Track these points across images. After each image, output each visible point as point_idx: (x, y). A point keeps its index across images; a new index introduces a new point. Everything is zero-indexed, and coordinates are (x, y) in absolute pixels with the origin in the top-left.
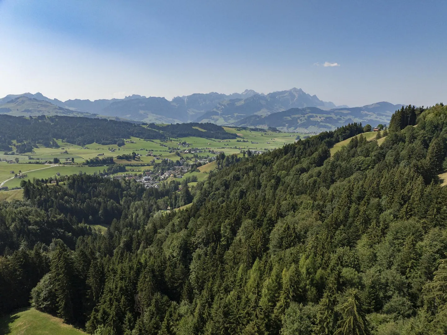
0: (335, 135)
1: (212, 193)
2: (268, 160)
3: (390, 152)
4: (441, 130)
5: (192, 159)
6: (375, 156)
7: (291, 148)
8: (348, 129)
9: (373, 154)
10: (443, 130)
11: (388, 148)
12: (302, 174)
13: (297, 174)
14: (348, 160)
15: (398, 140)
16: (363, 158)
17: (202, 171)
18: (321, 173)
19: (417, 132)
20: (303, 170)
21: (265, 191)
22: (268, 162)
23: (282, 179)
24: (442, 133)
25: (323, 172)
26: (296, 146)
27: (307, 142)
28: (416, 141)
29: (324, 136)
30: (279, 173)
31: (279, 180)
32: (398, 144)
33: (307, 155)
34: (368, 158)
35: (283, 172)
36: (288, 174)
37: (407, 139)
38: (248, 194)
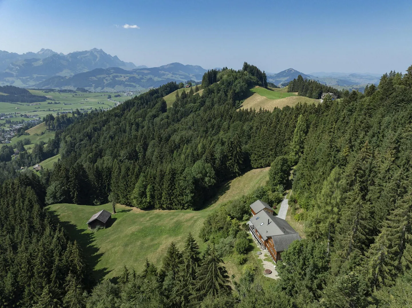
0: (160, 91)
1: (78, 144)
2: (119, 113)
3: (208, 100)
4: (232, 85)
5: (6, 125)
6: (199, 102)
7: (131, 103)
8: (168, 87)
11: (206, 97)
12: (155, 119)
13: (151, 119)
14: (183, 106)
15: (210, 92)
16: (193, 104)
17: (32, 134)
18: (169, 116)
20: (155, 116)
23: (140, 124)
24: (232, 87)
25: (170, 115)
26: (135, 101)
27: (141, 98)
28: (221, 92)
29: (153, 93)
30: (137, 120)
31: (138, 125)
32: (211, 94)
33: (151, 106)
34: (196, 104)
35: (140, 119)
36: (144, 120)
37: (215, 91)
38: (117, 138)
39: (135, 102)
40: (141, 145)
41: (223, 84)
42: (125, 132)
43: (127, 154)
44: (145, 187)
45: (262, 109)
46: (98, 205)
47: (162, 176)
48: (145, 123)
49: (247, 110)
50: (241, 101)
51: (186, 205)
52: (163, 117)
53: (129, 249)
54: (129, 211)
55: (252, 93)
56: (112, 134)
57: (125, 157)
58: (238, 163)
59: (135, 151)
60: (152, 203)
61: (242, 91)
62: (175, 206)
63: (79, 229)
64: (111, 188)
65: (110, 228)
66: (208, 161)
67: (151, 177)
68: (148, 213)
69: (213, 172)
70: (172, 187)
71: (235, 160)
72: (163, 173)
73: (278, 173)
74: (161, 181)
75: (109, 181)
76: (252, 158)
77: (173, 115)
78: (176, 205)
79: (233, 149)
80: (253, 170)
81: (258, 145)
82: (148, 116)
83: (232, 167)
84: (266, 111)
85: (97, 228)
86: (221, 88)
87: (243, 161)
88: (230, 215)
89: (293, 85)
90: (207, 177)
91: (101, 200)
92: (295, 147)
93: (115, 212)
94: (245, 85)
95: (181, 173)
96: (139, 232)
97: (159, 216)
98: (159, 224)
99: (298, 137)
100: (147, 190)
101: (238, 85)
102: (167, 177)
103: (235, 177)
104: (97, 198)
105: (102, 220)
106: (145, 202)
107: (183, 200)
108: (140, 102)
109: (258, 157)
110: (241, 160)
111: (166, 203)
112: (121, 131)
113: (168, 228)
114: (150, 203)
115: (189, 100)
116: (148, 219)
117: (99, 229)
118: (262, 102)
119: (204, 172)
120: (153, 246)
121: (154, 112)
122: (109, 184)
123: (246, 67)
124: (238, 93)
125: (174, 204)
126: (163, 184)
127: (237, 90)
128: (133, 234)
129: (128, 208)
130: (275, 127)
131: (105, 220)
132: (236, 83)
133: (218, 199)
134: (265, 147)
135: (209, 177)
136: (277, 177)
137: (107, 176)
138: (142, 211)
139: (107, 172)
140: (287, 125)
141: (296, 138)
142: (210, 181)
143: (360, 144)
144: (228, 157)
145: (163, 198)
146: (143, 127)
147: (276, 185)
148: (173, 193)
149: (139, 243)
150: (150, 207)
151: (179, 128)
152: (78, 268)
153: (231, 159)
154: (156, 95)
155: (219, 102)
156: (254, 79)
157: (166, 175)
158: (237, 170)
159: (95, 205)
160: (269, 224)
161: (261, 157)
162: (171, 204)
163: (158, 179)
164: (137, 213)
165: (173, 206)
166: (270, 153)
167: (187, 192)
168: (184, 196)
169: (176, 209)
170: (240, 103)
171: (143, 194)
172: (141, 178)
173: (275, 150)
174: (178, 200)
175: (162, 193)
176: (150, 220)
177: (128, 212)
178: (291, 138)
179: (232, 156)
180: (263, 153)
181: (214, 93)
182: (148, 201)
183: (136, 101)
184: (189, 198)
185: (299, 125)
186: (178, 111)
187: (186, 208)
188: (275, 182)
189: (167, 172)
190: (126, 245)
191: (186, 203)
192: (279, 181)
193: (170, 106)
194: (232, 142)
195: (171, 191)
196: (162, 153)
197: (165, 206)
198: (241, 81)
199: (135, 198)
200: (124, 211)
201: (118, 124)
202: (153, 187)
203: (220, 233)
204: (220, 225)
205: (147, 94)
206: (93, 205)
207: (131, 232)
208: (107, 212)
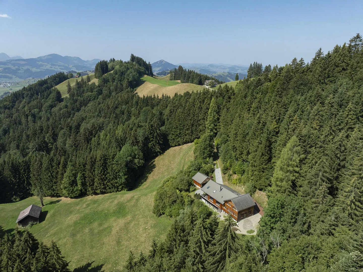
0: (49, 82)
2: (8, 105)
3: (104, 88)
4: (125, 74)
6: (96, 91)
7: (20, 95)
8: (57, 77)
9: (95, 90)
10: (126, 74)
11: (102, 86)
12: (52, 109)
13: (48, 110)
14: (80, 95)
15: (106, 81)
16: (90, 93)
18: (67, 106)
19: (114, 76)
20: (52, 107)
21: (28, 125)
22: (8, 107)
23: (37, 115)
26: (24, 92)
27: (30, 88)
28: (116, 81)
29: (42, 83)
30: (33, 111)
31: (34, 116)
32: (107, 84)
33: (45, 97)
34: (93, 93)
35: (35, 110)
36: (40, 111)
37: (110, 80)
38: (11, 131)
39: (24, 94)
40: (50, 136)
41: (116, 74)
42: (20, 123)
43: (37, 146)
44: (75, 175)
45: (165, 95)
46: (18, 201)
47: (93, 163)
48: (43, 113)
49: (151, 96)
50: (135, 89)
51: (121, 187)
52: (62, 106)
53: (78, 237)
54: (58, 201)
55: (143, 82)
56: (5, 127)
57: (34, 149)
58: (159, 143)
59: (45, 142)
60: (83, 190)
61: (135, 80)
62: (109, 190)
63: (6, 229)
64: (31, 182)
65: (44, 222)
66: (134, 144)
67: (80, 166)
68: (81, 201)
69: (141, 154)
70: (104, 172)
71: (156, 141)
72: (93, 160)
73: (207, 148)
74: (91, 168)
75: (28, 175)
76: (170, 137)
77: (71, 104)
78: (110, 188)
79: (153, 131)
80: (171, 149)
81: (175, 126)
82: (44, 106)
83: (154, 147)
84: (168, 96)
85: (29, 225)
86: (115, 78)
87: (162, 141)
88: (178, 189)
89: (175, 74)
90: (136, 159)
91: (20, 196)
92: (209, 126)
93: (43, 205)
94: (136, 74)
95: (113, 158)
96: (82, 220)
97: (95, 202)
98: (100, 208)
99: (212, 117)
100: (78, 178)
101: (131, 75)
102: (98, 164)
103: (157, 156)
104: (15, 194)
105: (35, 215)
106: (77, 190)
107: (116, 183)
108: (29, 93)
109: (176, 137)
110: (161, 141)
111: (100, 188)
112: (16, 123)
113: (112, 211)
114: (81, 190)
115: (85, 89)
116: (84, 206)
117: (32, 225)
118: (156, 89)
119: (133, 154)
120: (104, 230)
121: (49, 103)
122: (29, 178)
123: (133, 58)
124: (131, 81)
125: (108, 188)
126: (94, 171)
127: (130, 79)
128: (76, 223)
129: (55, 199)
130: (189, 110)
131: (37, 215)
132: (128, 73)
133: (147, 177)
134: (182, 128)
135: (138, 158)
136: (206, 151)
137: (24, 171)
138: (74, 200)
139: (24, 166)
140: (200, 108)
141: (210, 118)
142: (139, 163)
143: (289, 118)
144: (149, 139)
145: (96, 184)
146: (40, 118)
147: (206, 158)
148: (107, 178)
149: (87, 230)
150: (82, 194)
151: (86, 116)
152: (58, 266)
153: (152, 141)
154: (46, 85)
155: (116, 90)
156: (142, 69)
157: (98, 161)
158: (158, 150)
159: (14, 202)
160: (221, 190)
161: (179, 136)
162: (105, 188)
163: (88, 167)
164: (68, 202)
165: (107, 190)
166: (187, 132)
167: (121, 175)
168: (118, 179)
169: (111, 192)
170: (134, 90)
171: (73, 183)
172: (69, 168)
173: (192, 130)
174: (112, 184)
175: (94, 179)
176: (88, 207)
177: (58, 203)
178: (205, 118)
179: (153, 138)
180: (180, 133)
181: (109, 82)
182: (80, 188)
183: (26, 93)
184: (123, 181)
185: (212, 107)
186: (77, 101)
187: (120, 190)
188: (205, 155)
189: (98, 159)
190: (73, 235)
191: (120, 185)
192: (208, 154)
193: (65, 95)
194: (152, 125)
195: (104, 176)
196: (76, 141)
197: (98, 191)
198: (133, 71)
199: (65, 188)
200: (52, 203)
201: (10, 116)
202: (83, 174)
203: (176, 206)
204: (173, 198)
205: (36, 85)
206: (11, 202)
207: (73, 222)
208: (37, 206)
